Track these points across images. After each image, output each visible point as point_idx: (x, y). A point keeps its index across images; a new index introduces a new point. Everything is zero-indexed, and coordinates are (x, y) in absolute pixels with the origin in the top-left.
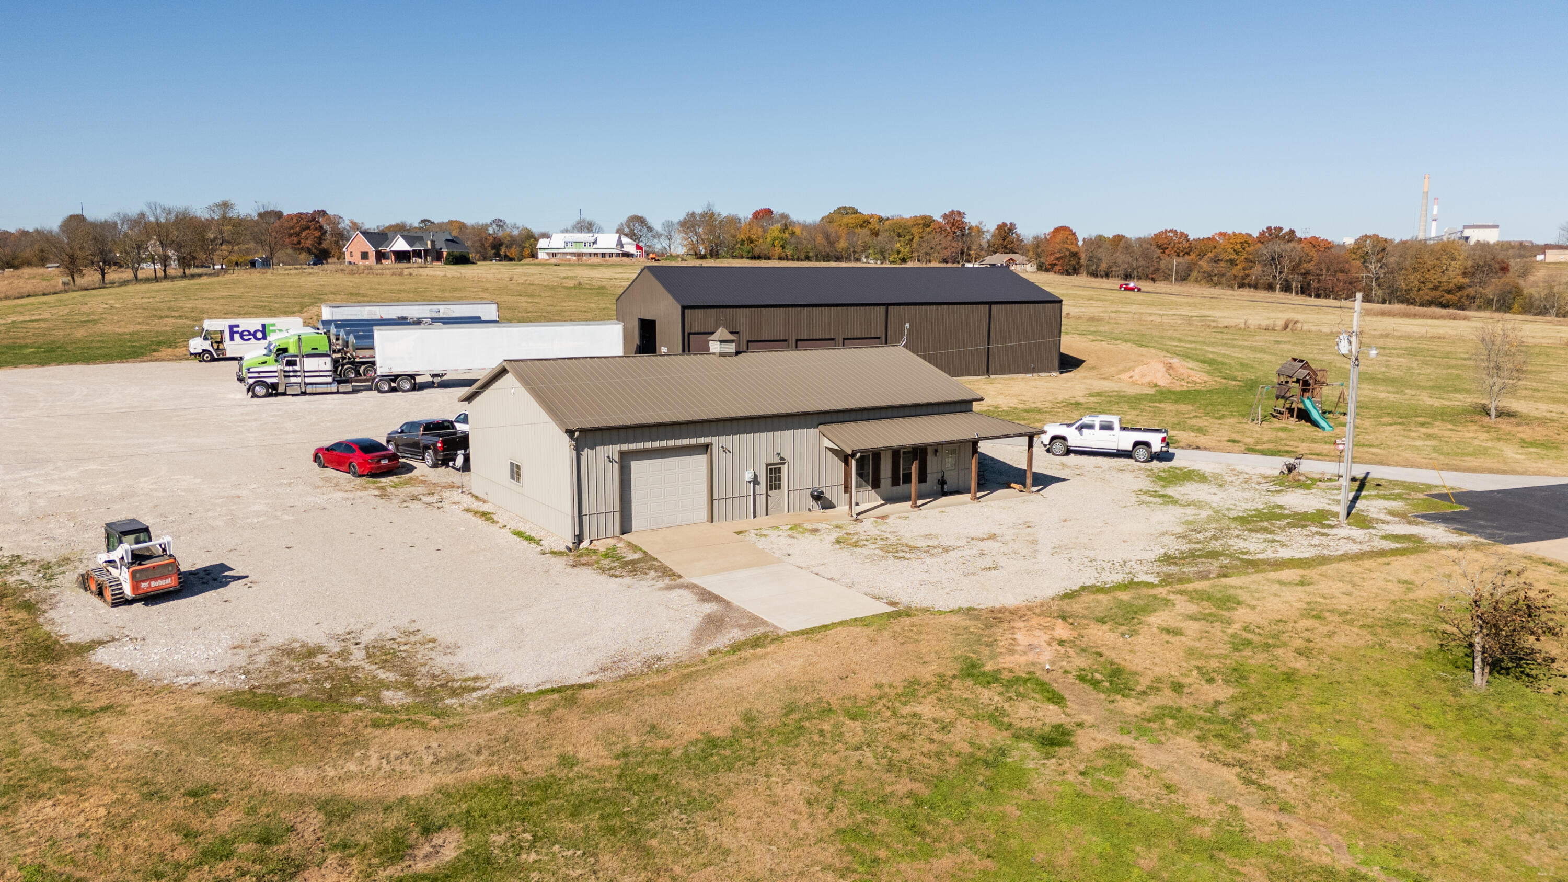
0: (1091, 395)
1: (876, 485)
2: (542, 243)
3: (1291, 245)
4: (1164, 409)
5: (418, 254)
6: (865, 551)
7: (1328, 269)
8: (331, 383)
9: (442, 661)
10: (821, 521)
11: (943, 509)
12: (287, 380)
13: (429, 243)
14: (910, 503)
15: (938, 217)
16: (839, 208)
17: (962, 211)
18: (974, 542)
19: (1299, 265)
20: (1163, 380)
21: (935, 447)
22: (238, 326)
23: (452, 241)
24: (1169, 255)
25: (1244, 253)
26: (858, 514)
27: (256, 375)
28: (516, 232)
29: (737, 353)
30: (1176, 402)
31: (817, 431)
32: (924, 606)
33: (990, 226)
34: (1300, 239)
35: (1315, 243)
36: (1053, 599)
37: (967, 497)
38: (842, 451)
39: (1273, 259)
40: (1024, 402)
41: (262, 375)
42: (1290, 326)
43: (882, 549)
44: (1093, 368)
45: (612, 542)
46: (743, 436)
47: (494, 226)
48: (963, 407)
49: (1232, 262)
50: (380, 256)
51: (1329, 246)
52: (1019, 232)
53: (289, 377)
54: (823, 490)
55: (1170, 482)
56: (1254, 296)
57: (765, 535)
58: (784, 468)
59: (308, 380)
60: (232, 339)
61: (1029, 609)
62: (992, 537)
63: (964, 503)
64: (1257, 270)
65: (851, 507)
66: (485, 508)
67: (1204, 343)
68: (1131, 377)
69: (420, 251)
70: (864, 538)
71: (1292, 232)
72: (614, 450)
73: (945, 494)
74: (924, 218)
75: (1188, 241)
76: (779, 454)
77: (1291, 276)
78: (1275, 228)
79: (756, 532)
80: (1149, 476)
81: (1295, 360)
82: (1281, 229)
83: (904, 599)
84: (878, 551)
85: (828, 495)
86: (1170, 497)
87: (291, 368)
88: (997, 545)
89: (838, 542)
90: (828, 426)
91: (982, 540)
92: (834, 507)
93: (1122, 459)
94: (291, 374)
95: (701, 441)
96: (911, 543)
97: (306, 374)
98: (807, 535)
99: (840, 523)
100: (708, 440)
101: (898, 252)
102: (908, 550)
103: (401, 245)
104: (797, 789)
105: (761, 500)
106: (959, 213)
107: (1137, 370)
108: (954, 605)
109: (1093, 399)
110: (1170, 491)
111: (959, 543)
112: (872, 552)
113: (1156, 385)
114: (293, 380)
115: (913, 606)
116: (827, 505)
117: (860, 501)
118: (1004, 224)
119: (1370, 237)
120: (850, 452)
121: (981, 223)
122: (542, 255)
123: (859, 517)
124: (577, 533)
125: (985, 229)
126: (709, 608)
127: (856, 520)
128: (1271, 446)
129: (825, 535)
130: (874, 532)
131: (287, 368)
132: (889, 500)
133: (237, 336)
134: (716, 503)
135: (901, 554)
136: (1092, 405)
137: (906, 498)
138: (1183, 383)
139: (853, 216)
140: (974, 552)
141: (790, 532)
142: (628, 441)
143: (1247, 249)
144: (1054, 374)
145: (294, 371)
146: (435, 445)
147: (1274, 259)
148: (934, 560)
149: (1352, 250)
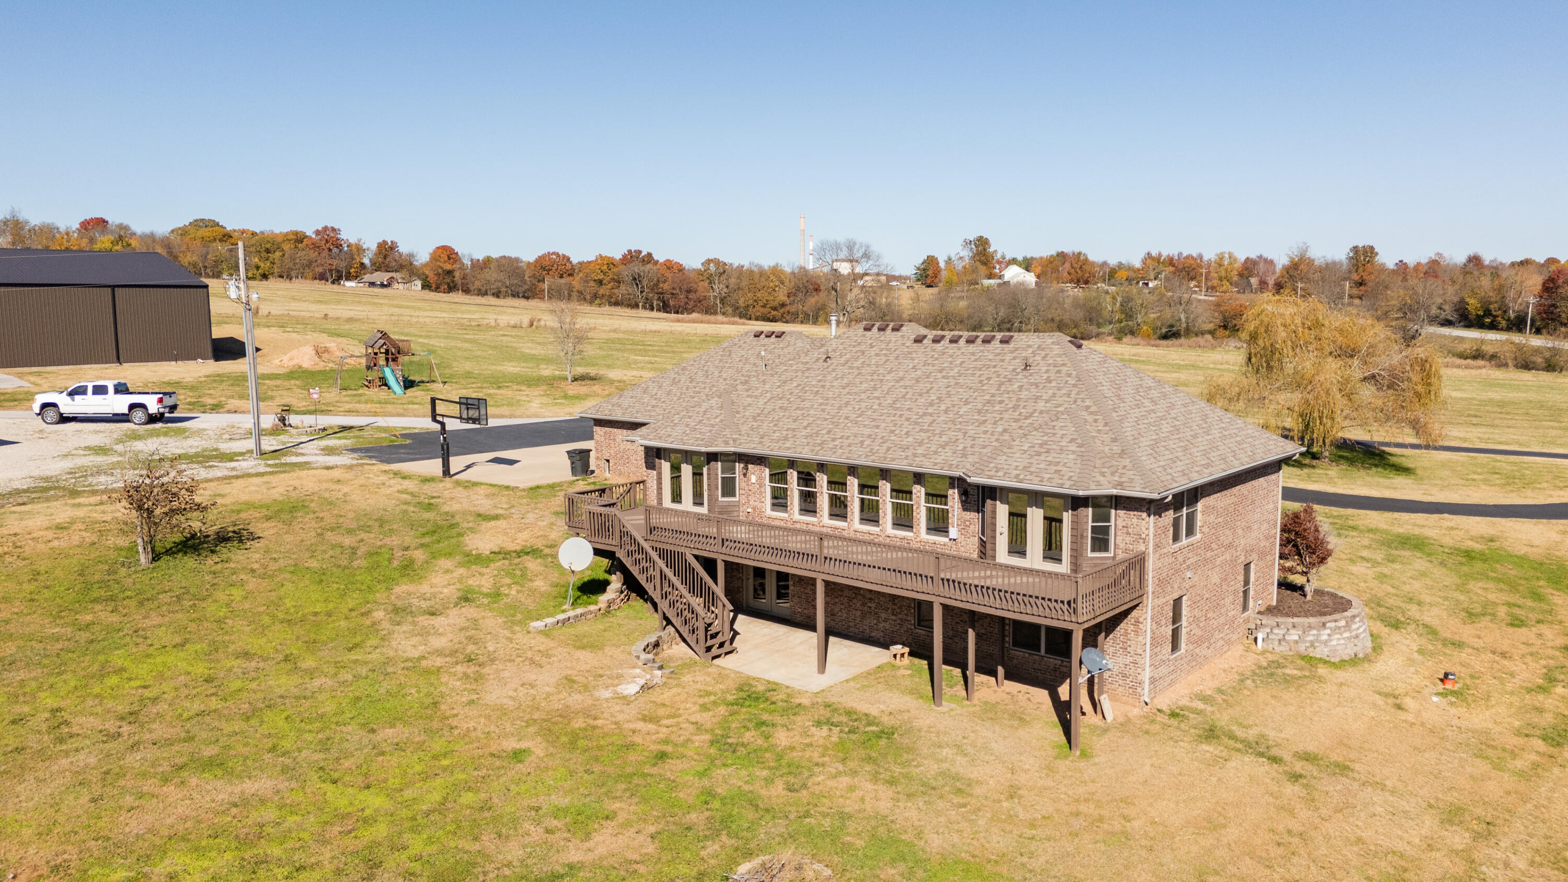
3: (649, 266)
7: (681, 289)
15: (310, 232)
16: (196, 221)
17: (336, 227)
19: (657, 285)
24: (553, 276)
25: (610, 273)
33: (371, 244)
34: (657, 263)
35: (669, 265)
39: (635, 279)
49: (600, 282)
51: (681, 269)
52: (401, 251)
64: (622, 289)
71: (649, 255)
74: (296, 233)
77: (651, 295)
78: (635, 251)
82: (640, 252)
86: (108, 450)
93: (118, 424)
101: (258, 268)
106: (333, 229)
107: (288, 354)
118: (385, 242)
119: (712, 261)
121: (359, 240)
125: (365, 247)
139: (212, 229)
143: (613, 270)
147: (637, 280)
149: (699, 273)
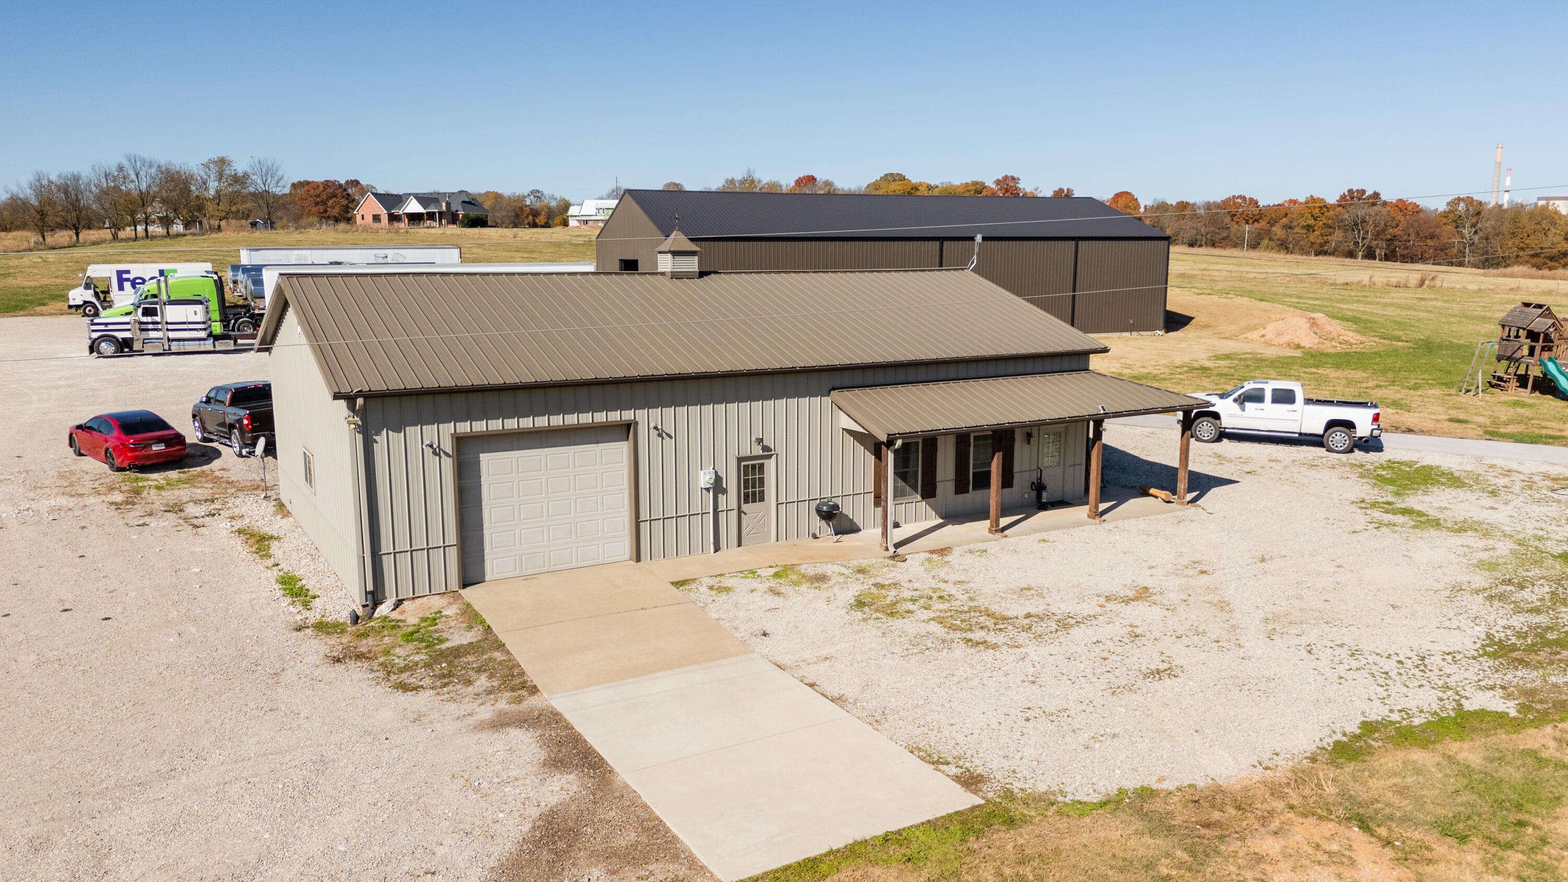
0: (1217, 358)
1: (929, 493)
2: (572, 211)
3: (1376, 208)
4: (1327, 376)
5: (431, 216)
6: (910, 626)
7: (1418, 234)
8: (204, 339)
10: (831, 559)
11: (1044, 535)
12: (145, 335)
13: (444, 204)
14: (987, 523)
15: (990, 183)
16: (886, 175)
17: (1016, 176)
18: (1110, 606)
19: (1383, 231)
20: (1309, 341)
21: (1028, 430)
22: (128, 272)
23: (469, 203)
24: (1237, 223)
25: (1323, 218)
26: (897, 545)
27: (102, 327)
28: (553, 204)
29: (702, 274)
30: (1338, 366)
31: (827, 400)
32: (1042, 788)
33: (1046, 192)
34: (1385, 204)
35: (1401, 206)
36: (1313, 759)
37: (1080, 513)
38: (870, 435)
39: (1356, 224)
40: (1130, 367)
41: (110, 327)
42: (1427, 282)
43: (940, 621)
44: (1206, 327)
45: (437, 602)
46: (695, 410)
47: (532, 197)
48: (1075, 363)
49: (1309, 228)
50: (393, 218)
51: (1416, 210)
52: (1078, 195)
53: (148, 330)
54: (838, 501)
55: (1405, 487)
56: (1344, 261)
57: (727, 590)
58: (770, 465)
59: (172, 335)
60: (121, 288)
61: (1276, 790)
62: (1143, 594)
63: (1078, 524)
64: (1337, 236)
65: (885, 534)
66: (275, 527)
67: (1331, 299)
68: (1263, 336)
69: (434, 213)
70: (907, 594)
71: (1376, 195)
72: (443, 433)
73: (1043, 507)
74: (975, 183)
75: (1258, 207)
76: (760, 441)
77: (1375, 242)
78: (1358, 191)
79: (711, 582)
80: (1362, 476)
81: (1527, 305)
82: (1364, 192)
83: (996, 769)
84: (934, 627)
85: (847, 509)
86: (1420, 514)
87: (149, 319)
88: (1156, 613)
89: (860, 604)
90: (847, 394)
91: (1127, 601)
92: (857, 530)
93: (1304, 448)
94: (150, 326)
95: (615, 416)
96: (994, 608)
97: (170, 327)
98: (804, 588)
99: (864, 563)
100: (628, 415)
102: (990, 623)
103: (414, 207)
105: (729, 522)
106: (1013, 178)
107: (1269, 327)
108: (1108, 786)
109: (1222, 363)
110: (1413, 501)
111: (1086, 609)
112: (923, 629)
113: (1298, 347)
114: (152, 334)
115: (1016, 786)
116: (846, 527)
117: (901, 520)
118: (1061, 189)
119: (1463, 200)
120: (884, 438)
121: (1036, 190)
122: (573, 223)
123: (901, 551)
124: (370, 588)
125: (1040, 195)
126: (560, 788)
127: (893, 558)
128: (1519, 428)
129: (836, 590)
130: (926, 584)
131: (145, 319)
132: (952, 517)
133: (127, 285)
134: (645, 527)
135: (978, 635)
136: (1225, 371)
137: (980, 514)
138: (1334, 343)
139: (901, 183)
140: (1118, 630)
141: (773, 583)
142: (470, 417)
143: (1326, 214)
144: (1159, 332)
145: (153, 323)
146: (240, 421)
147: (1359, 225)
148: (1044, 650)
149: (1445, 215)
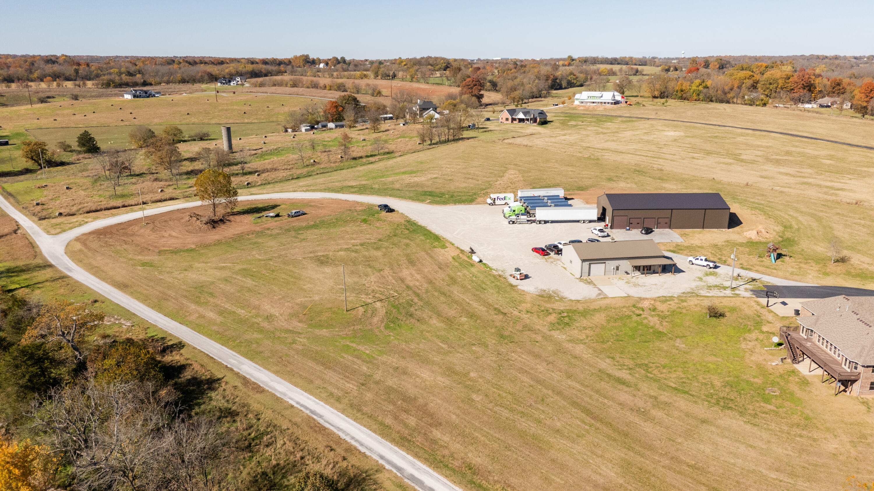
1: (639, 271)
2: (577, 96)
6: (630, 285)
9: (562, 294)
10: (625, 277)
11: (651, 277)
13: (532, 115)
22: (499, 197)
23: (541, 113)
27: (510, 219)
31: (628, 261)
38: (634, 264)
41: (512, 219)
46: (613, 261)
50: (513, 120)
54: (627, 271)
55: (707, 275)
57: (614, 279)
58: (620, 267)
59: (521, 221)
63: (657, 276)
66: (565, 266)
68: (746, 234)
69: (529, 119)
72: (588, 263)
73: (654, 273)
79: (612, 278)
80: (704, 273)
83: (631, 294)
84: (633, 284)
85: (628, 273)
89: (626, 281)
90: (631, 260)
95: (604, 262)
97: (521, 219)
98: (622, 280)
99: (630, 277)
101: (762, 100)
104: (604, 315)
105: (614, 273)
114: (518, 220)
117: (634, 274)
120: (636, 265)
122: (576, 103)
123: (634, 277)
124: (581, 275)
126: (600, 292)
132: (642, 274)
134: (606, 273)
135: (636, 285)
141: (618, 279)
142: (592, 261)
144: (725, 229)
148: (641, 288)
